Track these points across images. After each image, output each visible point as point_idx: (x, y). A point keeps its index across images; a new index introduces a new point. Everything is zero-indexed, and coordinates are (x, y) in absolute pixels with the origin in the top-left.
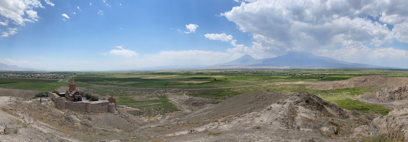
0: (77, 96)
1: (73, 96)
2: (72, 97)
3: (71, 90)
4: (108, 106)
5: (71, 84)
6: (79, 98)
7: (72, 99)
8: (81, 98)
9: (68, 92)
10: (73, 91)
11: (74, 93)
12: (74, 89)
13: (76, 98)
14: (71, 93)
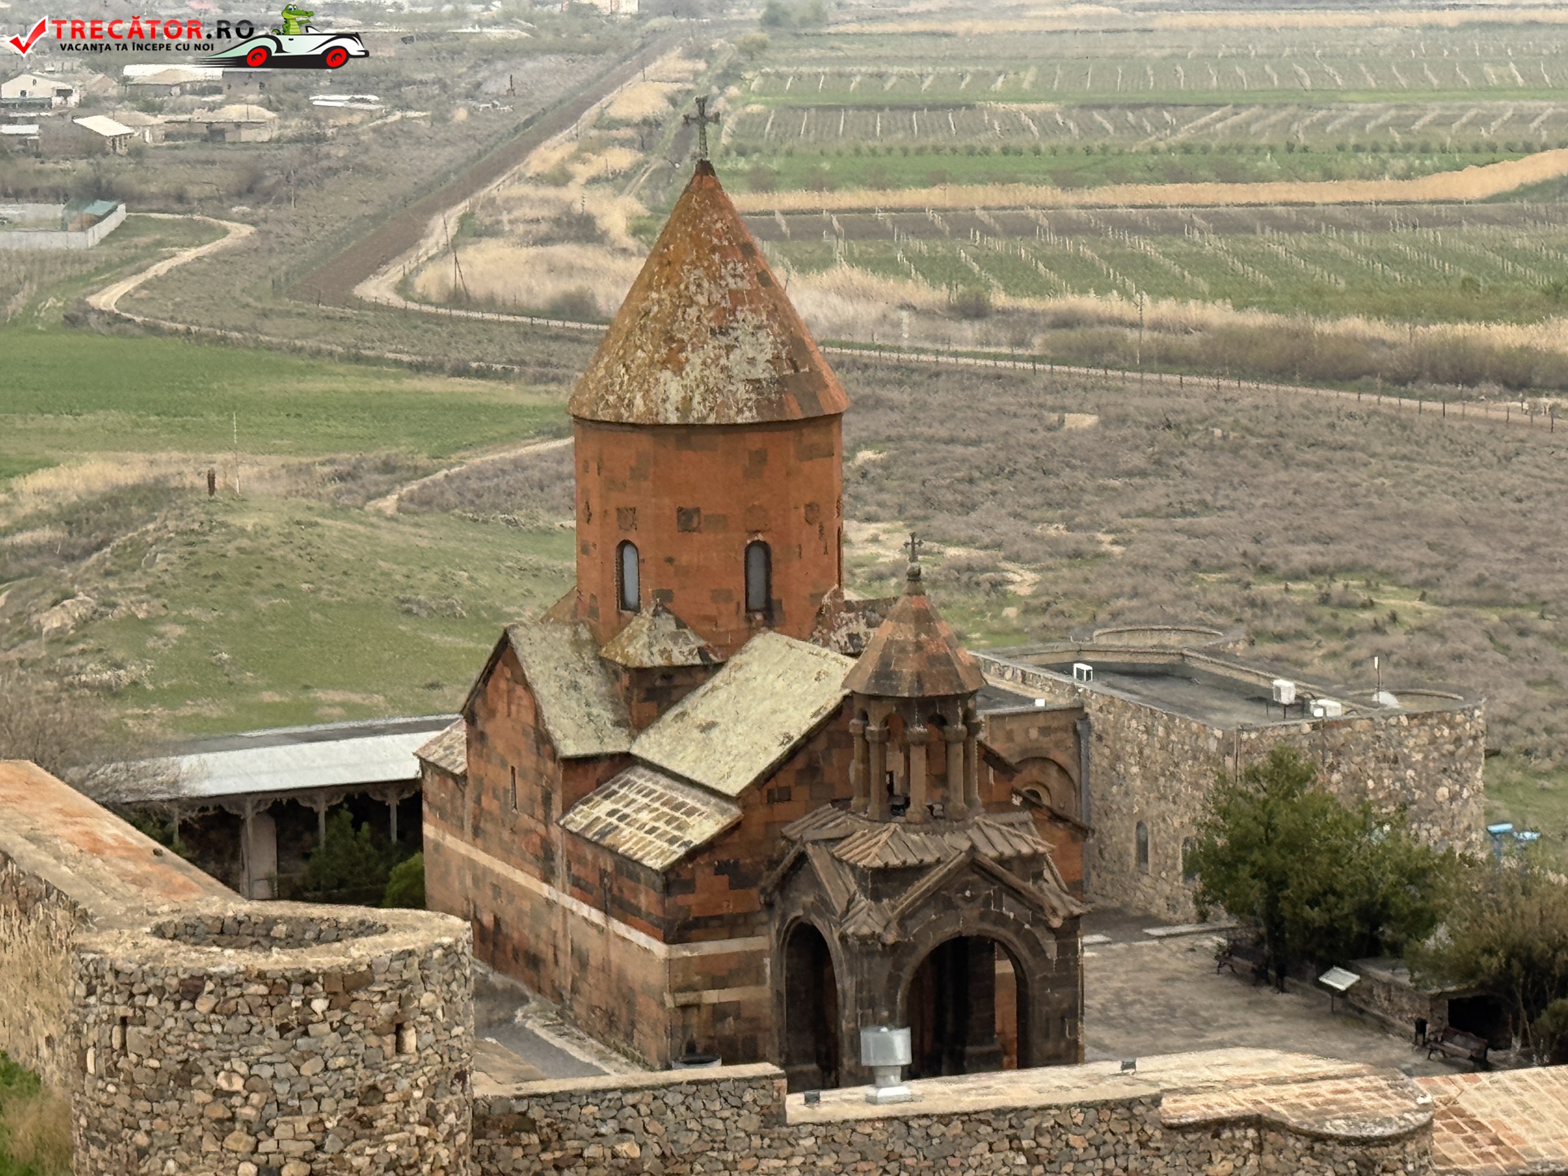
0: (882, 846)
1: (734, 877)
2: (707, 893)
3: (648, 644)
5: (668, 396)
6: (966, 920)
7: (712, 996)
8: (1051, 948)
9: (546, 690)
10: (710, 668)
11: (777, 752)
12: (757, 601)
13: (868, 946)
14: (638, 726)
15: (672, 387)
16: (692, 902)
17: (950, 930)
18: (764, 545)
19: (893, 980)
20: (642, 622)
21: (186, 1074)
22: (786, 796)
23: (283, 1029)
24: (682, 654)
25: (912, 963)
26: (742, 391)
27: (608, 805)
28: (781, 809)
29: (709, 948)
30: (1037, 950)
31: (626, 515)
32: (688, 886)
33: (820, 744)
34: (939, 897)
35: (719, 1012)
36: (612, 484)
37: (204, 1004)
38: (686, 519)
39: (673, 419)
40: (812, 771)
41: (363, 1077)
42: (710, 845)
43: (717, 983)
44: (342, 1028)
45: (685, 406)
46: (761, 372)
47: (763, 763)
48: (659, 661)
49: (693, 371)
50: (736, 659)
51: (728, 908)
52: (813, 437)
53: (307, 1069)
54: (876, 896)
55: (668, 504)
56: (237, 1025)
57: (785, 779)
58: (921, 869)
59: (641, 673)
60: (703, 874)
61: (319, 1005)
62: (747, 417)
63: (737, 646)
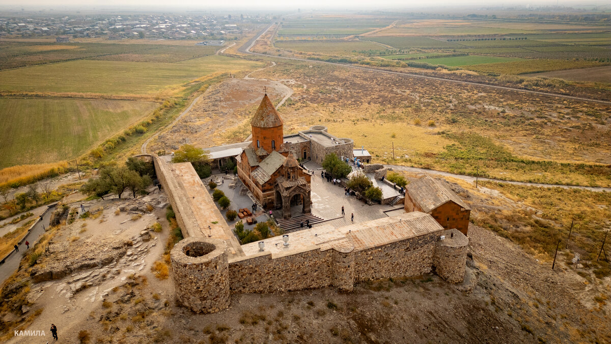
0: (287, 184)
1: (271, 184)
2: (267, 186)
3: (261, 152)
4: (435, 251)
5: (262, 124)
6: (297, 192)
7: (268, 198)
8: (307, 194)
9: (249, 157)
10: (268, 155)
11: (275, 170)
12: (273, 147)
13: (286, 197)
14: (260, 162)
15: (262, 123)
16: (266, 188)
17: (295, 194)
18: (274, 141)
19: (289, 200)
20: (260, 149)
21: (186, 276)
22: (276, 175)
23: (199, 271)
24: (264, 154)
25: (291, 198)
26: (271, 123)
27: (256, 173)
28: (276, 177)
29: (268, 193)
30: (305, 194)
31: (258, 137)
32: (265, 186)
33: (280, 169)
34: (294, 190)
35: (269, 199)
36: (256, 133)
37: (187, 268)
38: (265, 138)
39: (263, 127)
40: (279, 172)
41: (211, 274)
42: (268, 182)
43: (269, 196)
44: (207, 269)
45: (264, 125)
46: (273, 121)
47: (274, 172)
48: (262, 155)
49: (265, 121)
50: (271, 154)
51: (270, 188)
52: (280, 128)
53: (202, 275)
54: (286, 190)
55: (263, 136)
56: (192, 270)
57: (276, 173)
58: (292, 187)
59: (260, 156)
60: (267, 185)
61: (204, 267)
62: (271, 126)
63: (271, 152)
